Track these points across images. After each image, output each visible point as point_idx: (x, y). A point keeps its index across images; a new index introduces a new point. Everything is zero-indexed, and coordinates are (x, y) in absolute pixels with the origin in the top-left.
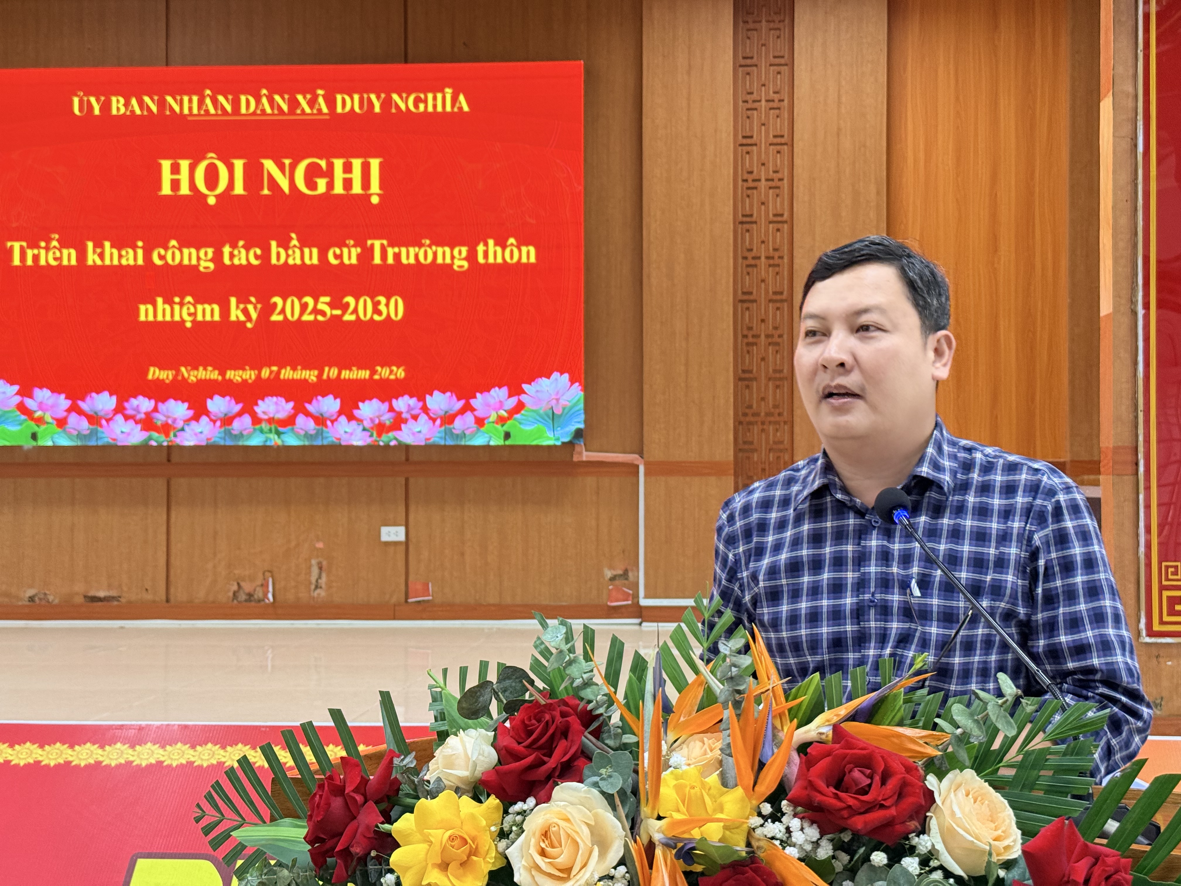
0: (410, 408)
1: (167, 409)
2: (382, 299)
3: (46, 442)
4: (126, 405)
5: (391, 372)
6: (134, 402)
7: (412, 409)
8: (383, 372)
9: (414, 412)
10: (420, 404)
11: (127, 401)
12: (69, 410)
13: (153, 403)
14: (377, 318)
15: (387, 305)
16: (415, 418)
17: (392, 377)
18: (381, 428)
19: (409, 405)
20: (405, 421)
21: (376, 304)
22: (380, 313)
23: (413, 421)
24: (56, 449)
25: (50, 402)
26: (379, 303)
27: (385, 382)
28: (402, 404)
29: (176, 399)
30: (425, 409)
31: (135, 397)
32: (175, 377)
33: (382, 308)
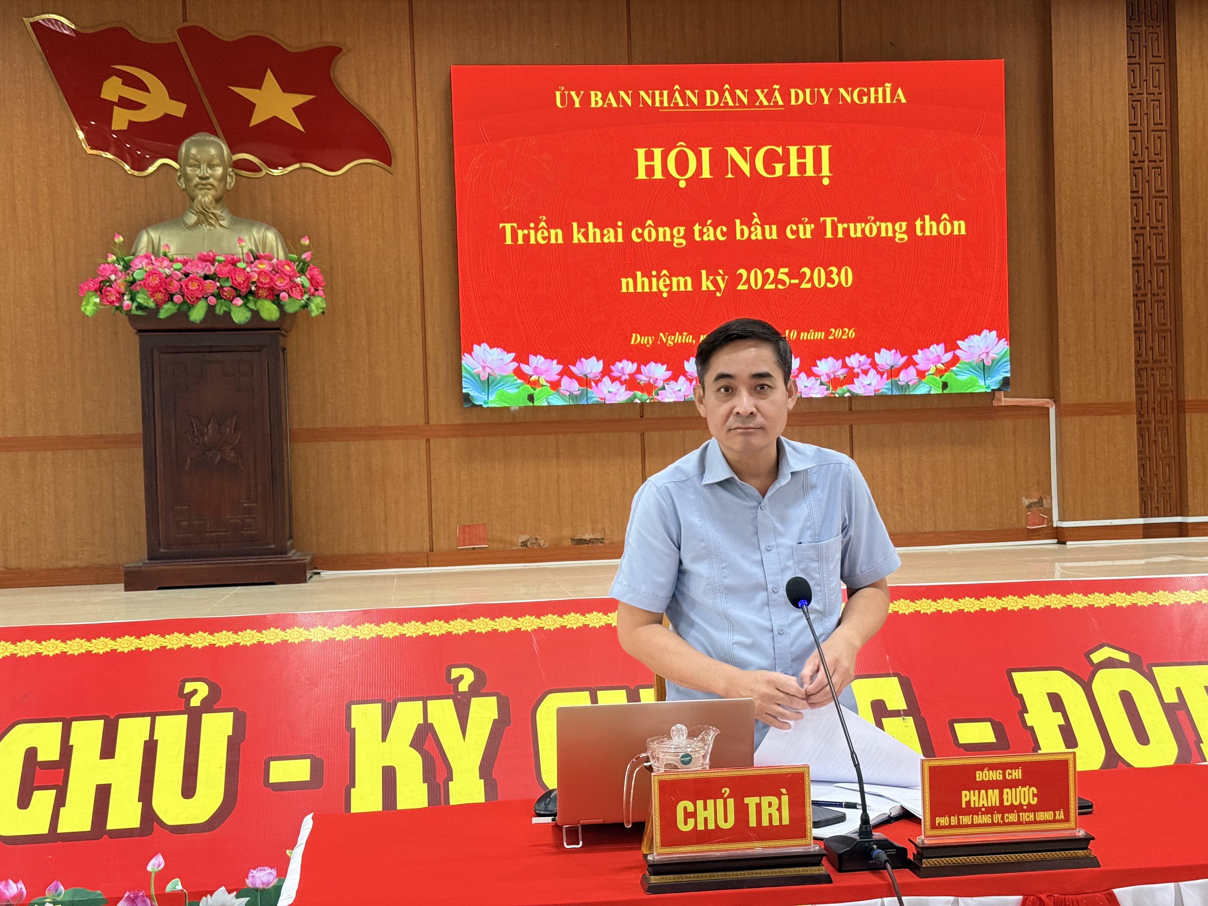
0: (860, 364)
1: (649, 372)
2: (834, 269)
3: (541, 402)
4: (613, 368)
5: (844, 333)
6: (619, 365)
7: (863, 365)
8: (837, 333)
9: (864, 367)
10: (869, 360)
11: (613, 364)
12: (561, 374)
13: (635, 365)
14: (829, 285)
15: (839, 274)
16: (866, 372)
17: (844, 337)
18: (836, 382)
19: (860, 361)
20: (857, 375)
21: (829, 274)
22: (833, 282)
23: (864, 376)
24: (550, 408)
25: (543, 368)
26: (831, 272)
27: (838, 342)
28: (854, 360)
29: (656, 363)
30: (874, 365)
31: (620, 361)
32: (655, 342)
33: (834, 276)
